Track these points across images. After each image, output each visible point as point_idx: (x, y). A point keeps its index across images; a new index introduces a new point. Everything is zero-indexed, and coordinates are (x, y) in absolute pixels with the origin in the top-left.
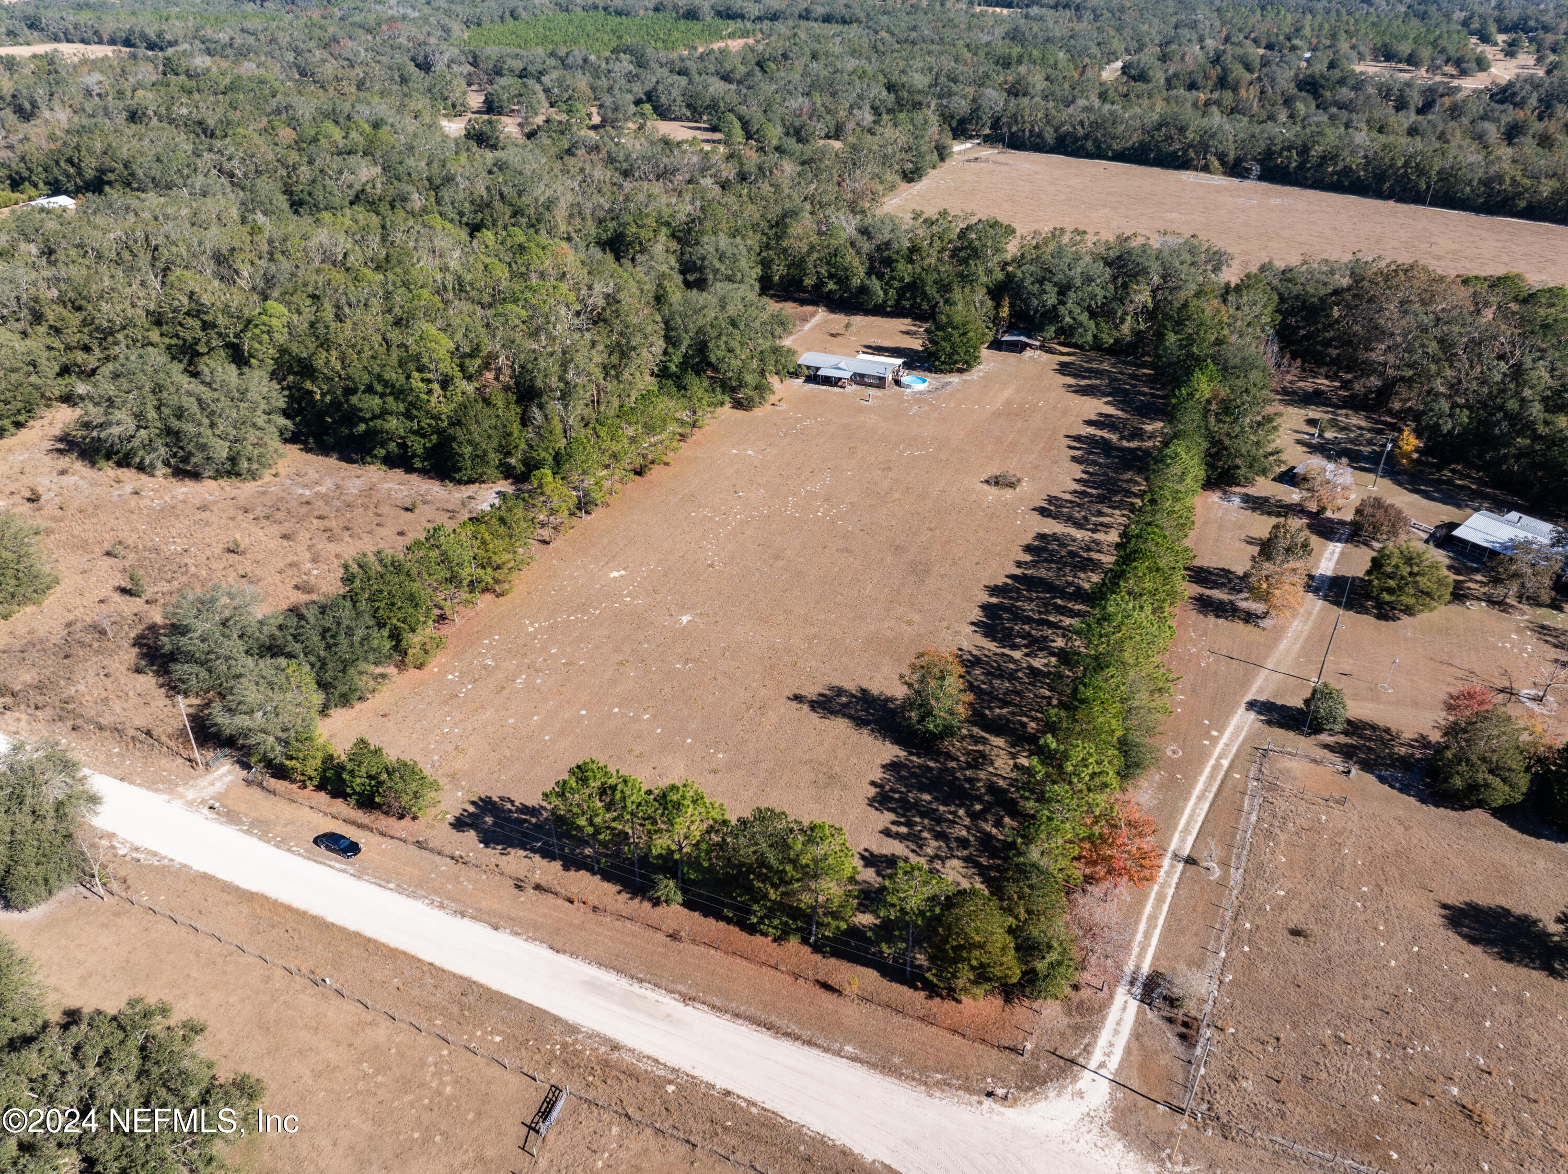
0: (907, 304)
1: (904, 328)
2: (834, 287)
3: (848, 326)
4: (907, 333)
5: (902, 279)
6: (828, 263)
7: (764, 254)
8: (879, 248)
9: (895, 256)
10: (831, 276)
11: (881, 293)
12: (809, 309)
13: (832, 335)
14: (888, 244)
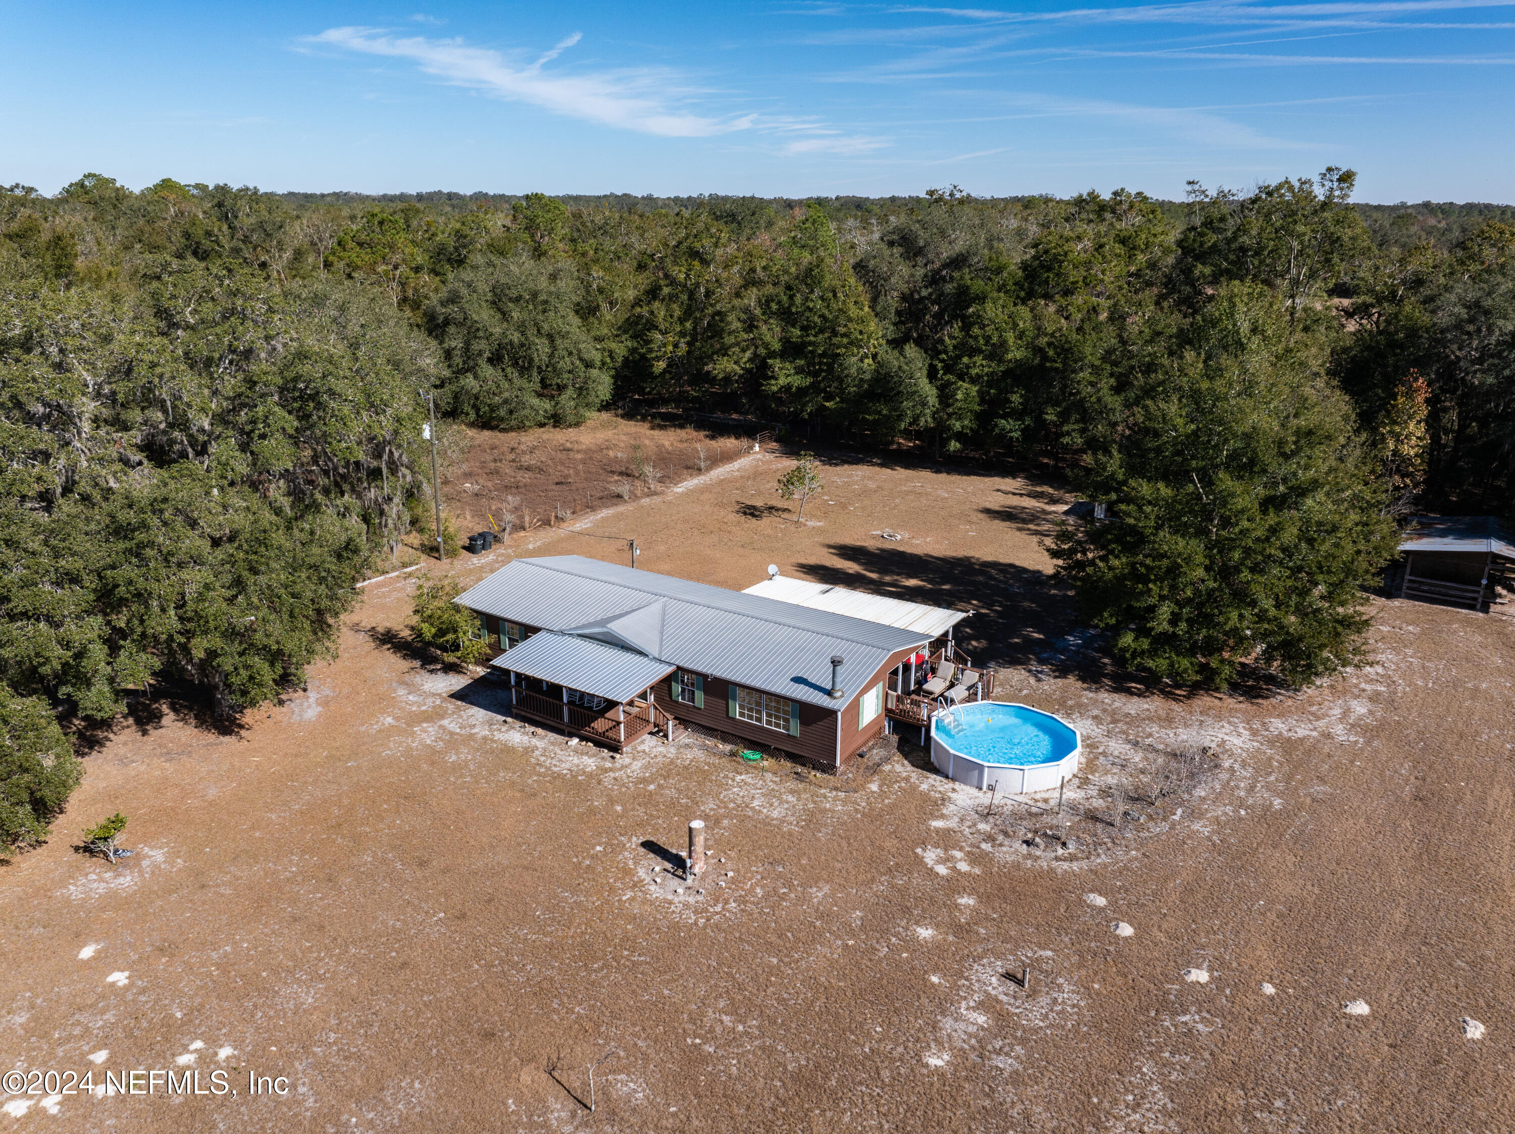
0: (1011, 427)
1: (997, 501)
2: (797, 381)
3: (789, 481)
4: (1008, 515)
5: (996, 352)
6: (787, 316)
7: (644, 311)
8: (934, 279)
9: (977, 286)
10: (791, 350)
11: (929, 392)
12: (729, 443)
13: (751, 512)
14: (958, 262)
